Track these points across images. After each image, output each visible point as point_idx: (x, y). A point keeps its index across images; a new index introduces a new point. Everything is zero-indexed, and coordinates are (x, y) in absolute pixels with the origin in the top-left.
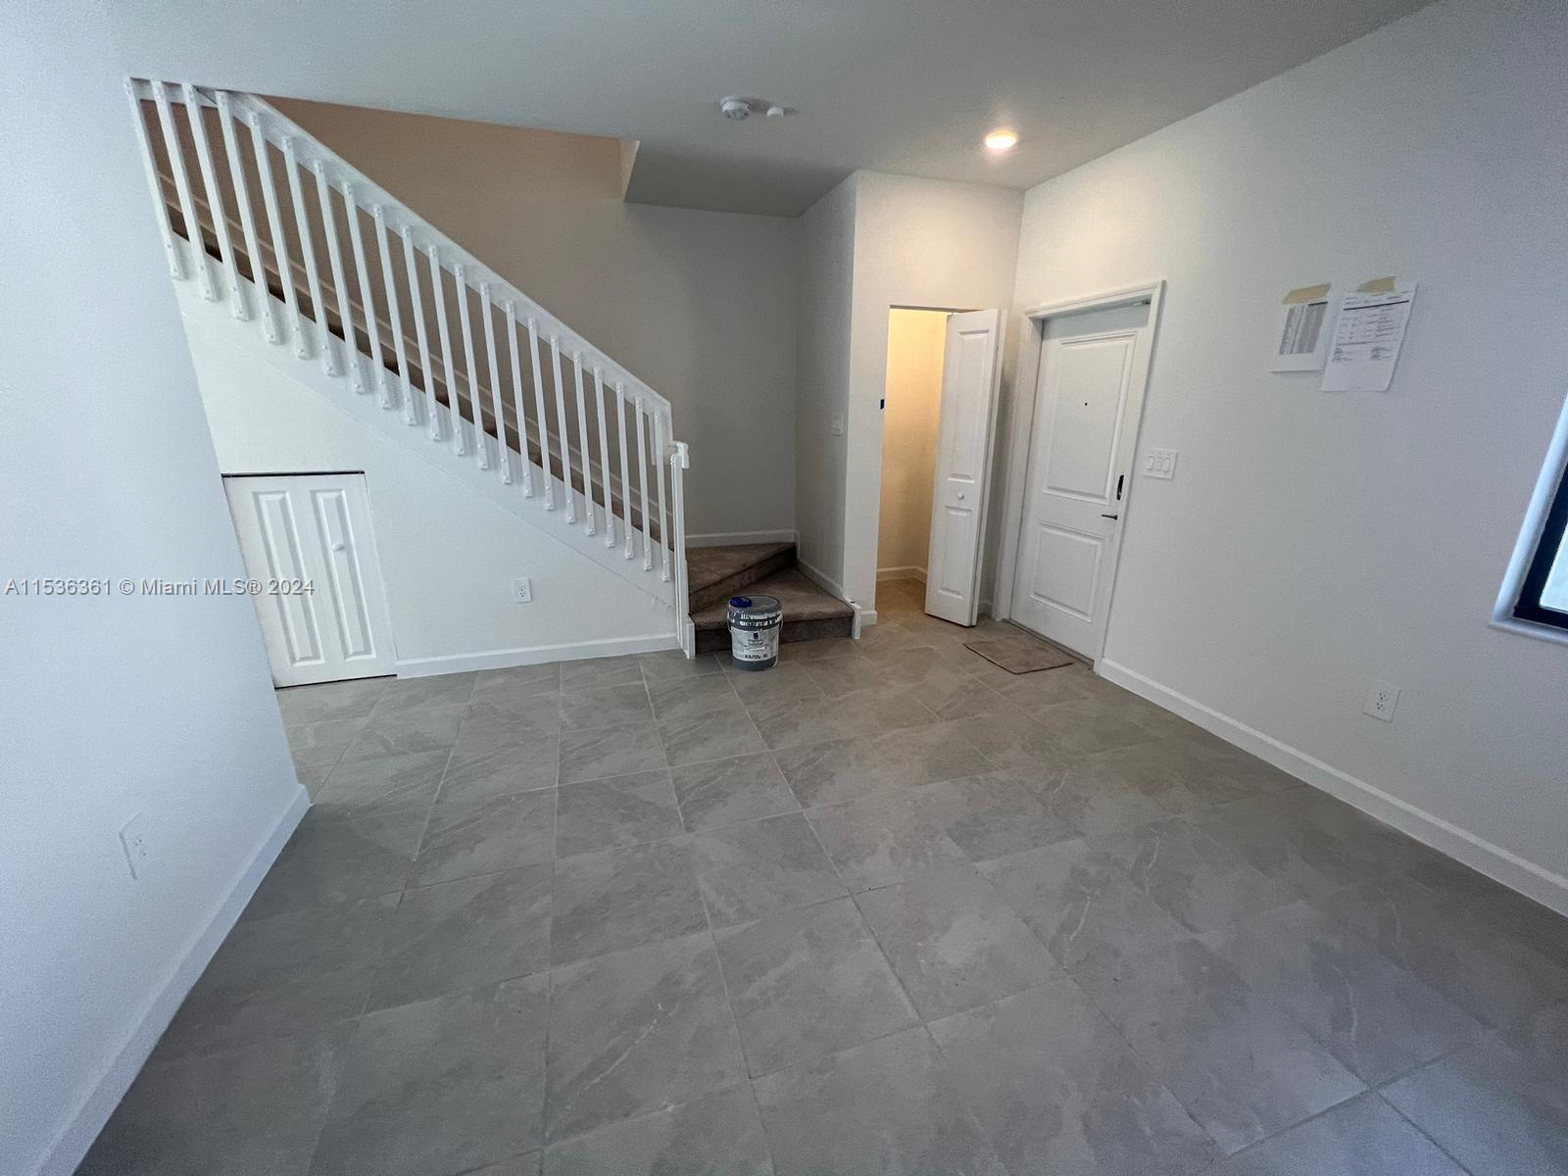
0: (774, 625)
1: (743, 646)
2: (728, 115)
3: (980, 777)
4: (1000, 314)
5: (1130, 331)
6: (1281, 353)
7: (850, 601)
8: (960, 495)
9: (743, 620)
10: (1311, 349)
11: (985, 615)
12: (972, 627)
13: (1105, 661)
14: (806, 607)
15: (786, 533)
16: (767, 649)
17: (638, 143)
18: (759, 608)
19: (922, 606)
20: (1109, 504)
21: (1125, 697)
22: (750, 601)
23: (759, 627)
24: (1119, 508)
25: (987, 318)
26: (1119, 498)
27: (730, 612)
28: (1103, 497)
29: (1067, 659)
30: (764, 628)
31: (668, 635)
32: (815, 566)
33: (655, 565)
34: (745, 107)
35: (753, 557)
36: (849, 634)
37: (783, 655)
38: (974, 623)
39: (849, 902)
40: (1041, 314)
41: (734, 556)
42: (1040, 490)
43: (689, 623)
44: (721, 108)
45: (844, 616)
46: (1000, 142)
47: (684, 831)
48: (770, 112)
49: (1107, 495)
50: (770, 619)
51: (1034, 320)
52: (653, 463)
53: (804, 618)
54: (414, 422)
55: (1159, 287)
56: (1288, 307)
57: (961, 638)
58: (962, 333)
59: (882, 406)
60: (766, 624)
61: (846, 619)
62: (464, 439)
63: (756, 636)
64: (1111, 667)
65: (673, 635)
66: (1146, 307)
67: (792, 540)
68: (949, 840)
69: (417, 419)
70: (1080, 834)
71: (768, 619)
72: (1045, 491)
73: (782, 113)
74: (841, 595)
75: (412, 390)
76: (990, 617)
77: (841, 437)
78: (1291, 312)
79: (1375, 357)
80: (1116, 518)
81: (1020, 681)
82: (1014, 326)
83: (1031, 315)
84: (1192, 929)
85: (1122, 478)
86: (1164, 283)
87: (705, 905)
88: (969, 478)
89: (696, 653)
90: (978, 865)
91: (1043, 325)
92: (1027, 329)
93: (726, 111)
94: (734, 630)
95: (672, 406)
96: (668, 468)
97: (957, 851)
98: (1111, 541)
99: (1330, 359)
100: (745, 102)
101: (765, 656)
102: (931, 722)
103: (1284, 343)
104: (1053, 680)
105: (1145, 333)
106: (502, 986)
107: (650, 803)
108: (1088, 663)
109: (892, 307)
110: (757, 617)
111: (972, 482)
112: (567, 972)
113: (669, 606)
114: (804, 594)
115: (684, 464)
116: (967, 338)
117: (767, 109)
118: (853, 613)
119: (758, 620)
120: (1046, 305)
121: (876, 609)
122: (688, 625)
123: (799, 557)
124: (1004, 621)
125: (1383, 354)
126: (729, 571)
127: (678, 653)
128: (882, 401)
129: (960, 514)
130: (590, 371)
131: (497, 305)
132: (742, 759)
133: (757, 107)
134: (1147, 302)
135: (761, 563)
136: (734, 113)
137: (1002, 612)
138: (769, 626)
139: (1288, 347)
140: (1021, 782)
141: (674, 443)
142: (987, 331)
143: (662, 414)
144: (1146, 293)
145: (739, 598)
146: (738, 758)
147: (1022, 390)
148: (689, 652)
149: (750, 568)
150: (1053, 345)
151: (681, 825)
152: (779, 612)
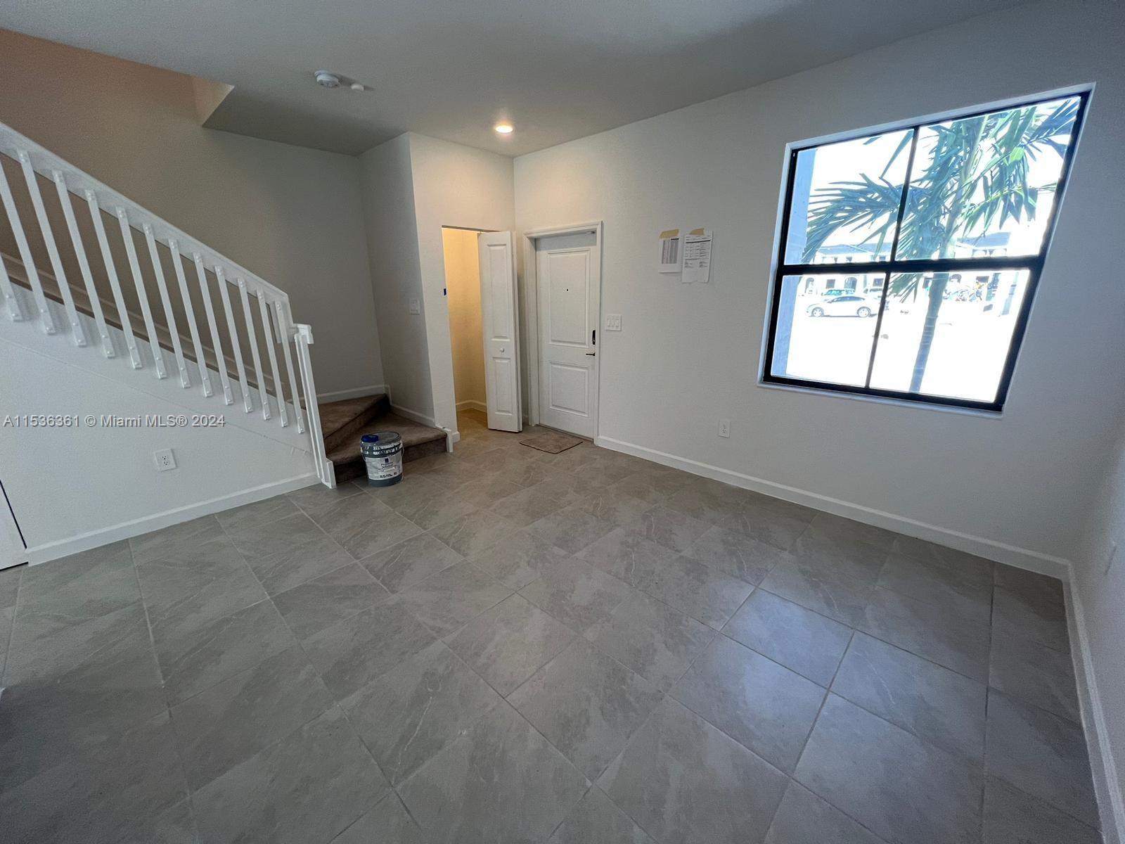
0: (398, 451)
1: (377, 469)
2: (322, 83)
3: (559, 512)
4: (511, 234)
5: (585, 248)
6: (663, 263)
7: (441, 427)
8: (502, 349)
9: (376, 451)
10: (675, 262)
11: (525, 423)
12: (520, 432)
13: (600, 437)
14: (414, 436)
15: (379, 388)
16: (395, 470)
17: (231, 88)
18: (386, 440)
19: (486, 424)
20: (589, 348)
21: (614, 455)
22: (377, 437)
23: (389, 454)
24: (595, 349)
25: (505, 236)
26: (594, 343)
27: (360, 447)
28: (584, 344)
29: (579, 441)
30: (392, 453)
31: (308, 475)
32: (407, 408)
33: (291, 421)
34: (336, 80)
35: (360, 408)
36: (445, 450)
37: (405, 471)
38: (521, 429)
39: (516, 595)
40: (535, 235)
41: (345, 408)
42: (547, 343)
43: (328, 461)
44: (316, 77)
45: (440, 438)
46: (504, 129)
47: (390, 594)
48: (354, 87)
49: (587, 343)
50: (397, 446)
51: (530, 239)
52: (279, 342)
53: (413, 444)
54: (20, 318)
55: (600, 226)
56: (662, 240)
57: (515, 440)
58: (489, 246)
59: (445, 294)
60: (393, 451)
61: (442, 440)
62: (84, 331)
63: (387, 460)
64: (604, 440)
65: (312, 474)
66: (594, 235)
67: (384, 392)
68: (556, 548)
69: (22, 315)
70: (619, 526)
71: (394, 447)
72: (550, 343)
73: (363, 88)
74: (434, 425)
75: (13, 287)
76: (528, 425)
77: (419, 316)
78: (664, 242)
79: (701, 266)
80: (594, 355)
81: (559, 457)
82: (519, 240)
83: (529, 236)
84: (679, 551)
85: (594, 332)
86: (602, 222)
87: (428, 629)
88: (506, 338)
89: (337, 483)
90: (576, 555)
91: (535, 241)
92: (527, 244)
93: (320, 81)
94: (367, 460)
95: (289, 296)
96: (292, 345)
97: (563, 552)
98: (593, 368)
99: (684, 266)
100: (335, 76)
101: (395, 474)
102: (520, 490)
103: (663, 258)
104: (577, 453)
105: (595, 250)
106: (305, 728)
107: (354, 586)
108: (591, 441)
109: (443, 226)
110: (386, 447)
111: (508, 340)
112: (353, 699)
113: (306, 452)
114: (406, 428)
115: (309, 341)
116: (492, 248)
117: (351, 84)
118: (446, 435)
119: (387, 449)
120: (537, 231)
121: (458, 431)
122: (327, 463)
123: (391, 403)
124: (537, 425)
125: (704, 264)
126: (347, 420)
127: (320, 487)
128: (445, 290)
129: (504, 361)
130: (211, 270)
131: (106, 210)
132: (409, 541)
133: (345, 82)
134: (594, 232)
135: (367, 410)
136: (328, 83)
137: (535, 420)
138: (396, 452)
139: (665, 261)
140: (581, 509)
141: (295, 325)
142: (505, 245)
143: (282, 303)
144: (594, 227)
145: (367, 436)
146: (406, 541)
147: (529, 281)
148: (330, 483)
149: (359, 415)
150: (543, 254)
151: (386, 592)
152: (401, 441)
